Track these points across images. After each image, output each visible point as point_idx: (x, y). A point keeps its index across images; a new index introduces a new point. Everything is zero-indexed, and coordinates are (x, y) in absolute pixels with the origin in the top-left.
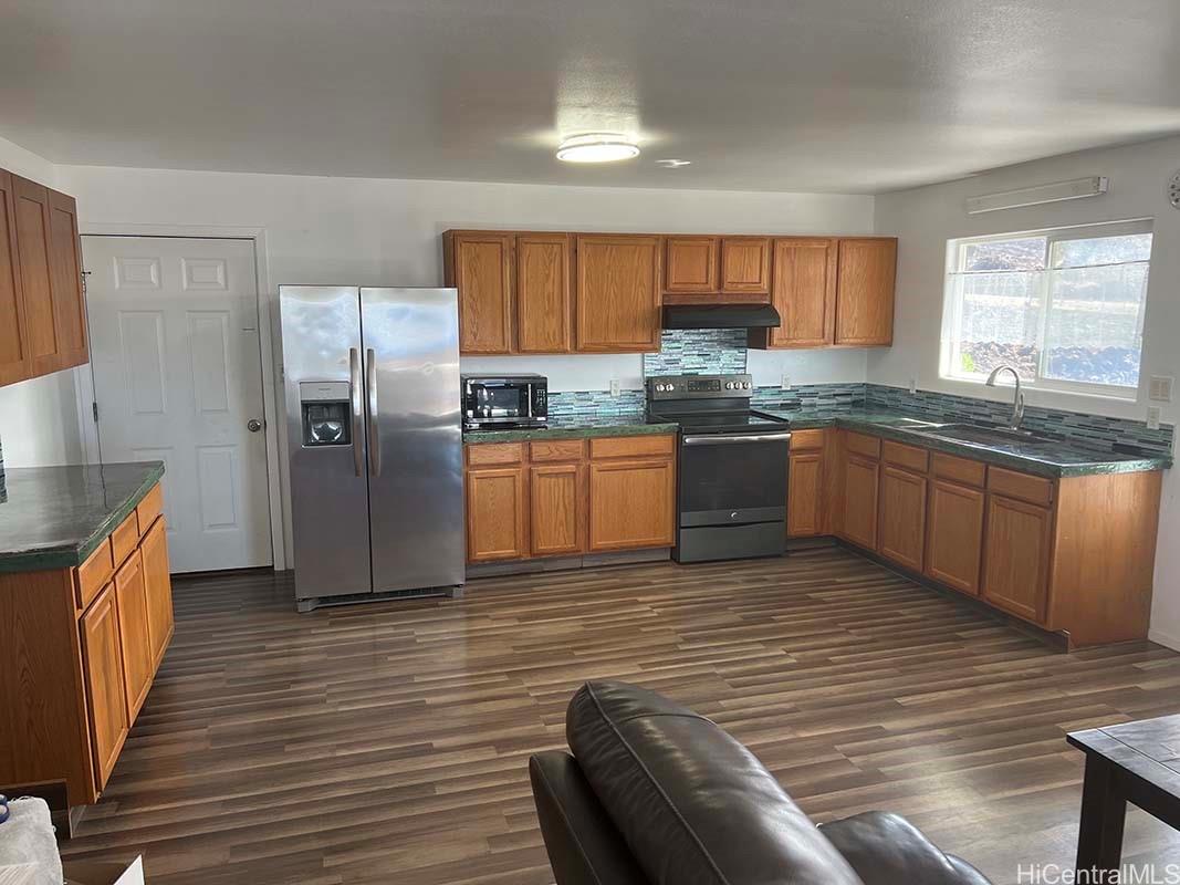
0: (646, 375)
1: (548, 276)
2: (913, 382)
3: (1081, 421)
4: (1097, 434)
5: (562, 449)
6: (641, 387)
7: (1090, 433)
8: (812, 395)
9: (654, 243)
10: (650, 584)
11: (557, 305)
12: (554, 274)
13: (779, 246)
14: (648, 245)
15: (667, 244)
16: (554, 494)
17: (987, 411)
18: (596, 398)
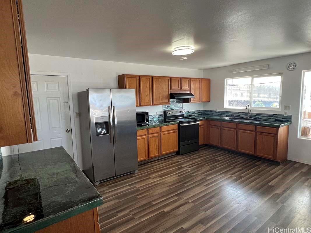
0: (164, 110)
1: (147, 86)
2: (217, 109)
3: (266, 115)
4: (271, 118)
5: (155, 130)
6: (163, 113)
7: (268, 118)
8: (194, 113)
9: (169, 78)
10: (179, 162)
11: (149, 93)
12: (148, 86)
13: (192, 80)
14: (167, 79)
15: (171, 79)
16: (153, 142)
17: (239, 114)
18: (154, 116)
